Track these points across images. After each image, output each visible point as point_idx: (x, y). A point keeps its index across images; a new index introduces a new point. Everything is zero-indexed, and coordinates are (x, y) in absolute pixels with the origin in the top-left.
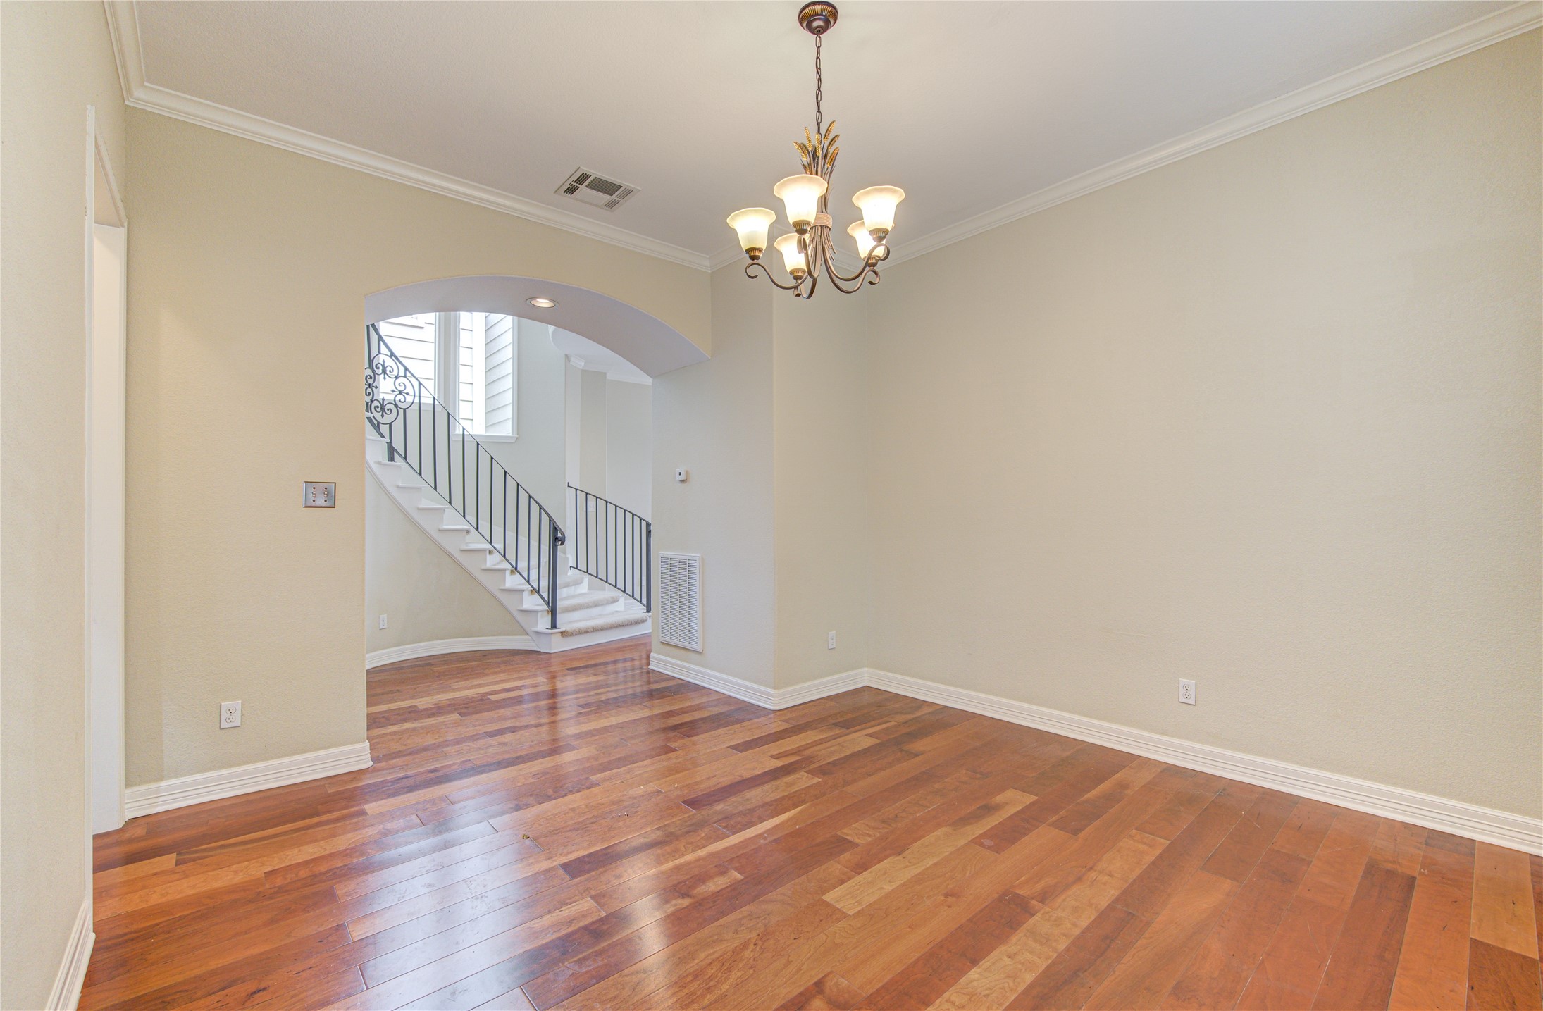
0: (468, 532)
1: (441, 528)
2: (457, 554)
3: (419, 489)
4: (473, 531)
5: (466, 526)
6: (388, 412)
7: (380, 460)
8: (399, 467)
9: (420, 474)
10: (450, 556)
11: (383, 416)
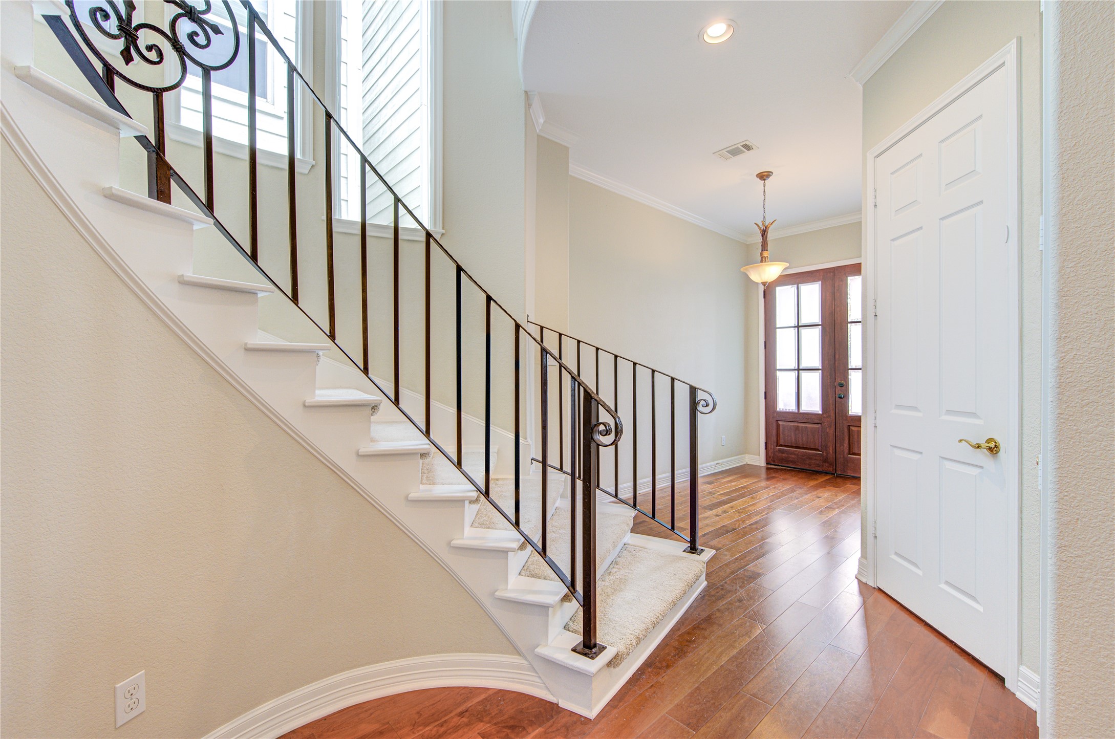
0: (374, 408)
1: (310, 400)
2: (348, 465)
3: (249, 293)
4: (387, 406)
5: (371, 396)
6: (153, 56)
7: (117, 187)
8: (186, 222)
9: (254, 257)
10: (334, 470)
11: (128, 59)
